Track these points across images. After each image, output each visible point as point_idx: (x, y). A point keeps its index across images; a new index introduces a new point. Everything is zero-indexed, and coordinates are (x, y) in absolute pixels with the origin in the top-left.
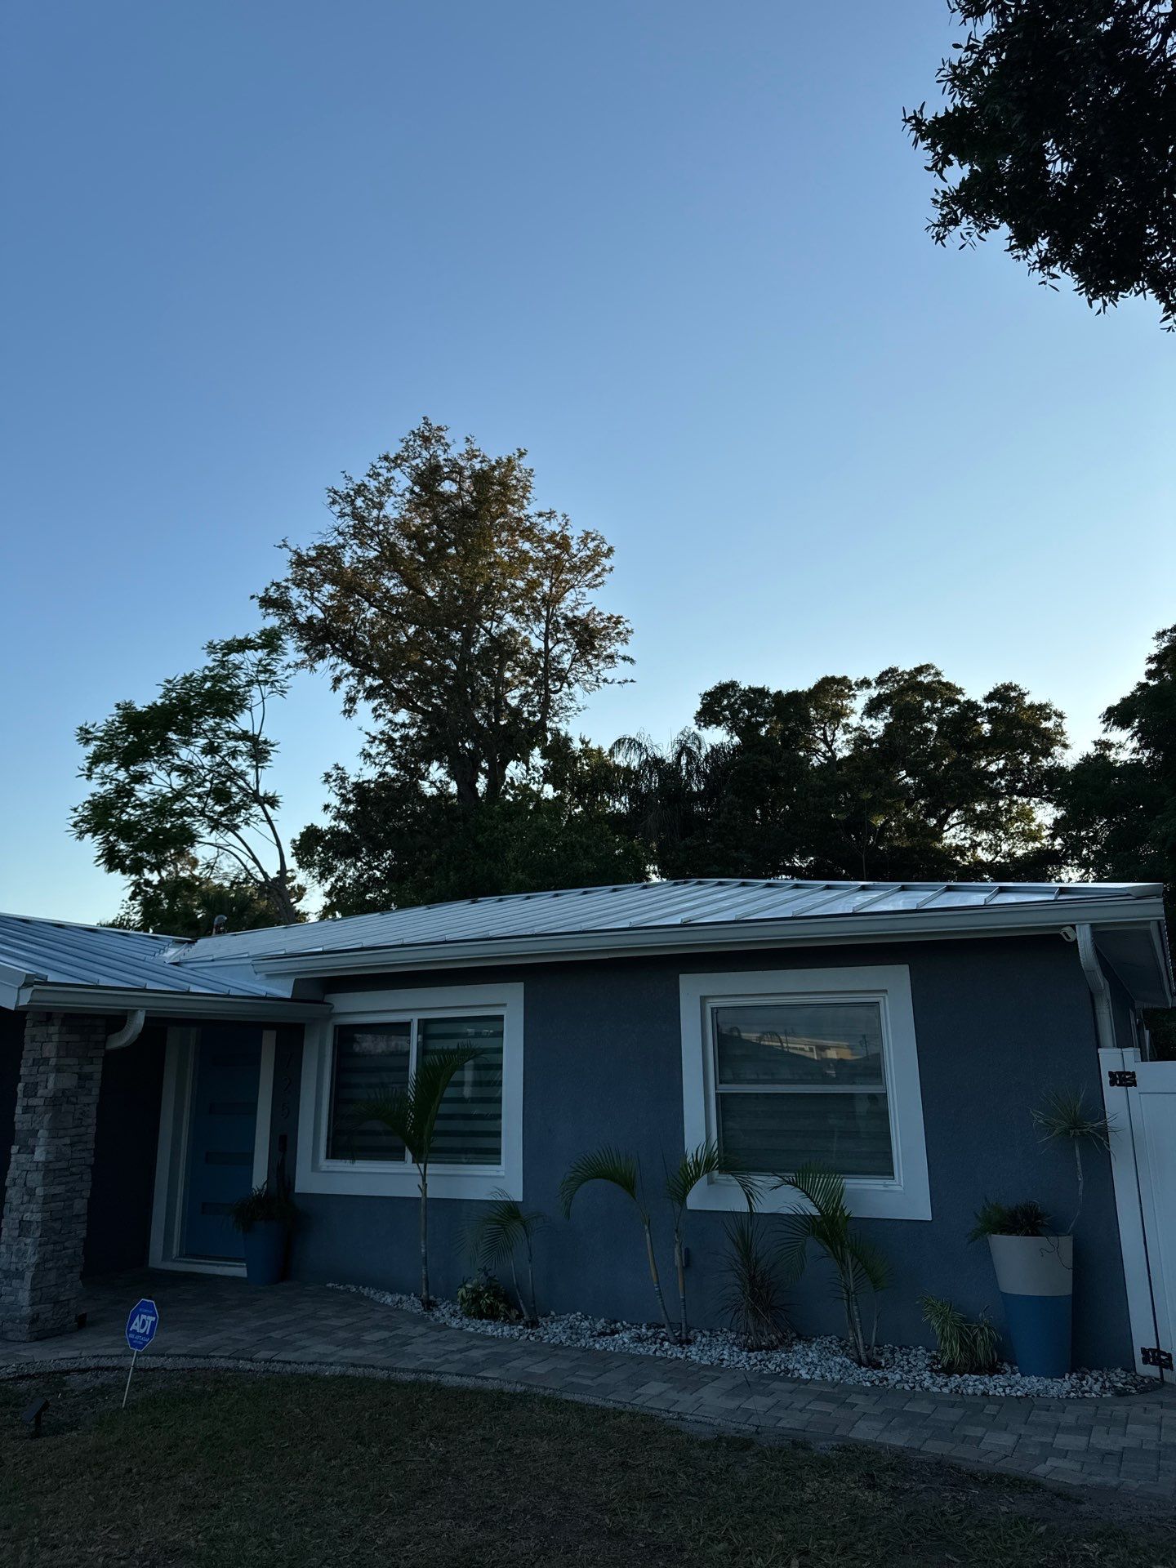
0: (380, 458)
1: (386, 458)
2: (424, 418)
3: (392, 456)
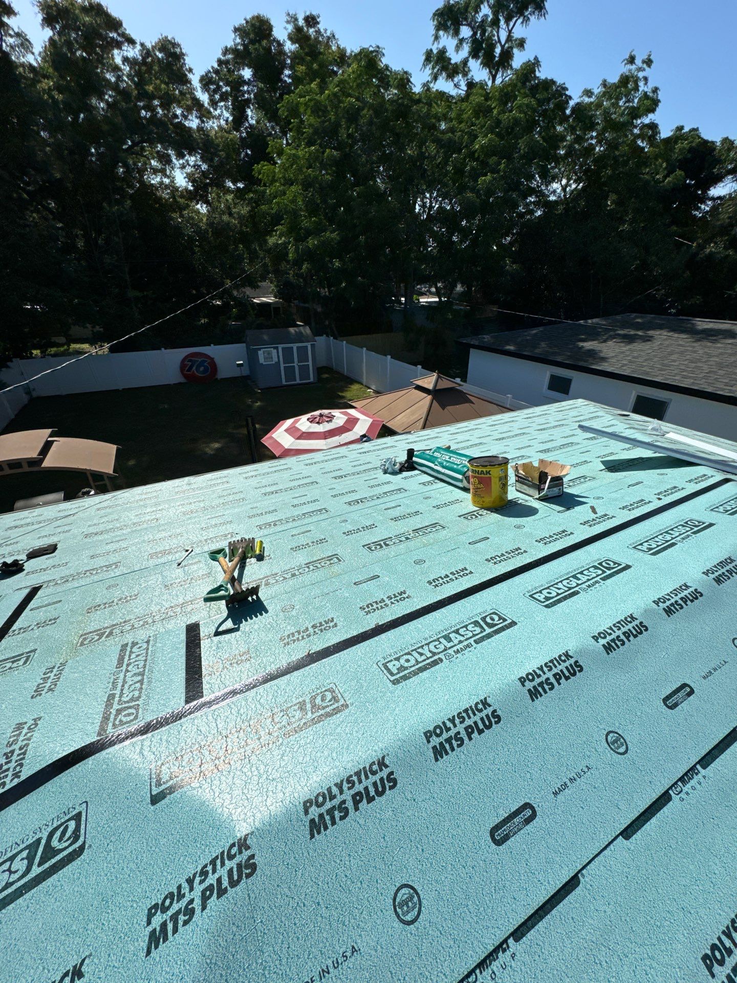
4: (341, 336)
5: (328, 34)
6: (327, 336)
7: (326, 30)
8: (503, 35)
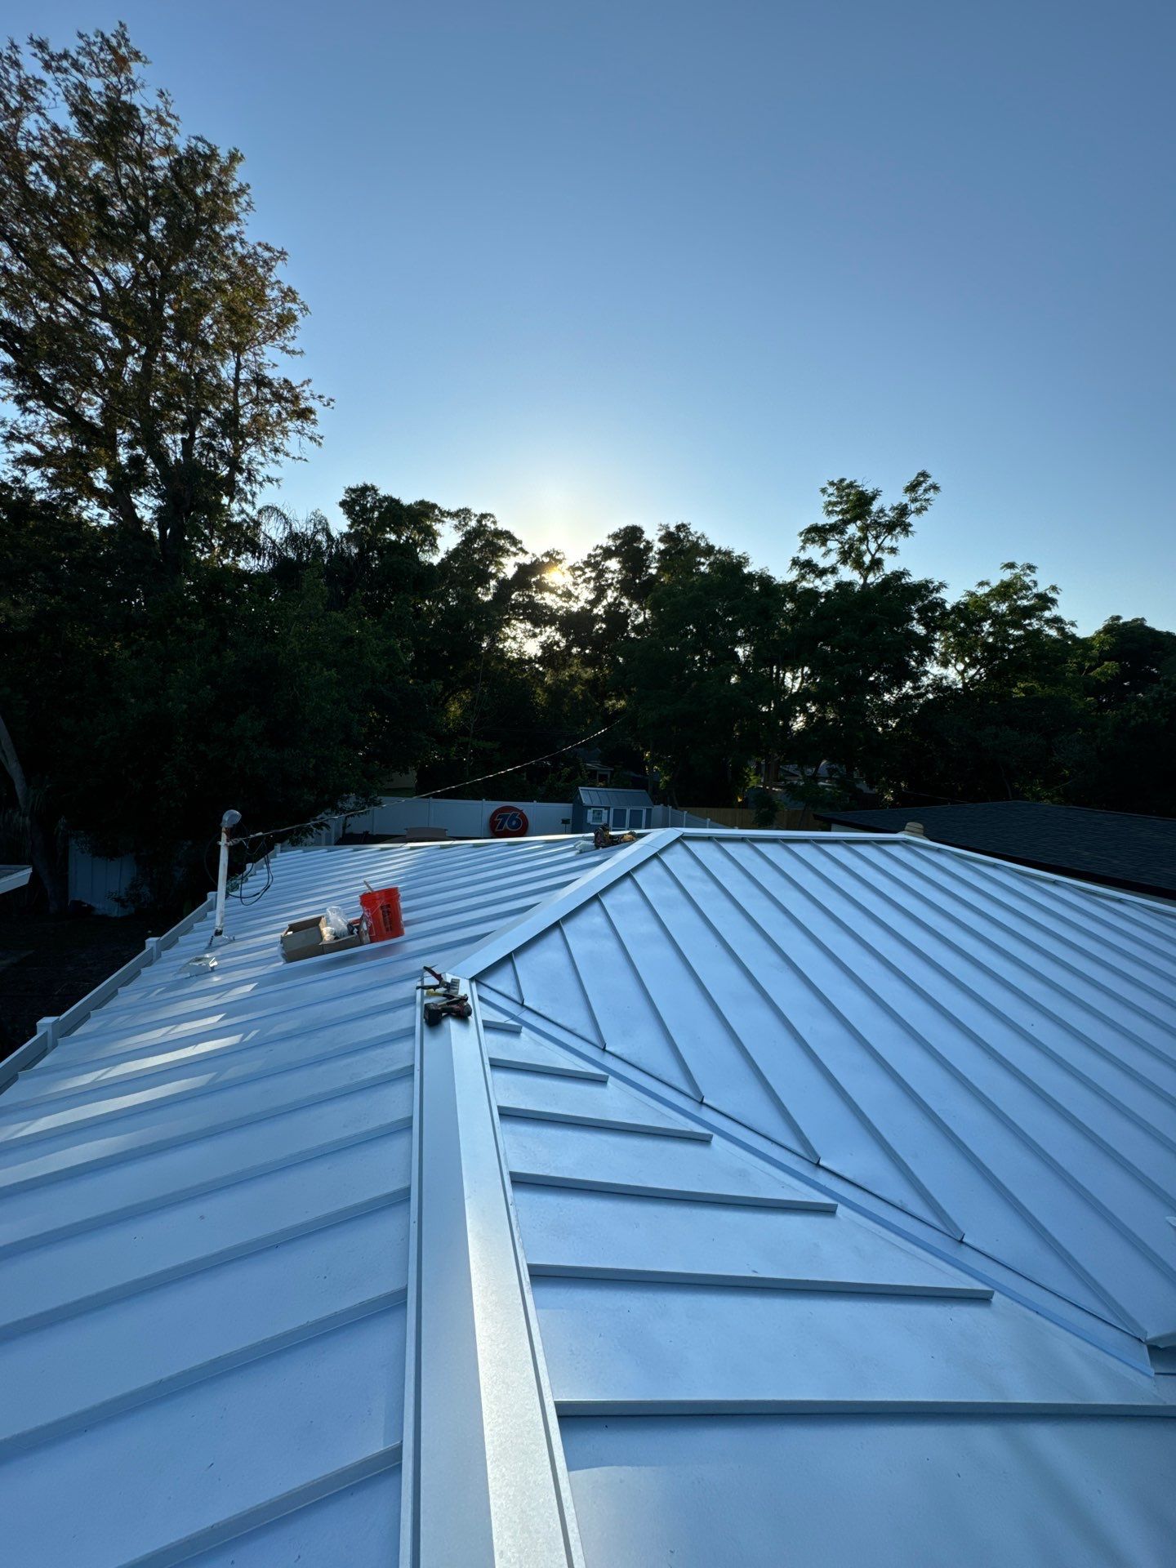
0: (31, 39)
1: (42, 46)
2: (121, 25)
3: (56, 48)
4: (681, 806)
5: (698, 535)
6: (666, 805)
7: (696, 533)
8: (873, 546)
